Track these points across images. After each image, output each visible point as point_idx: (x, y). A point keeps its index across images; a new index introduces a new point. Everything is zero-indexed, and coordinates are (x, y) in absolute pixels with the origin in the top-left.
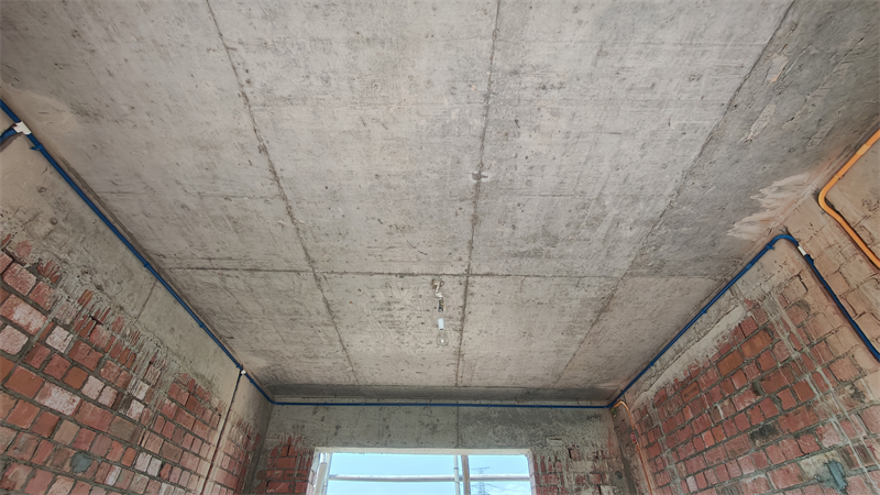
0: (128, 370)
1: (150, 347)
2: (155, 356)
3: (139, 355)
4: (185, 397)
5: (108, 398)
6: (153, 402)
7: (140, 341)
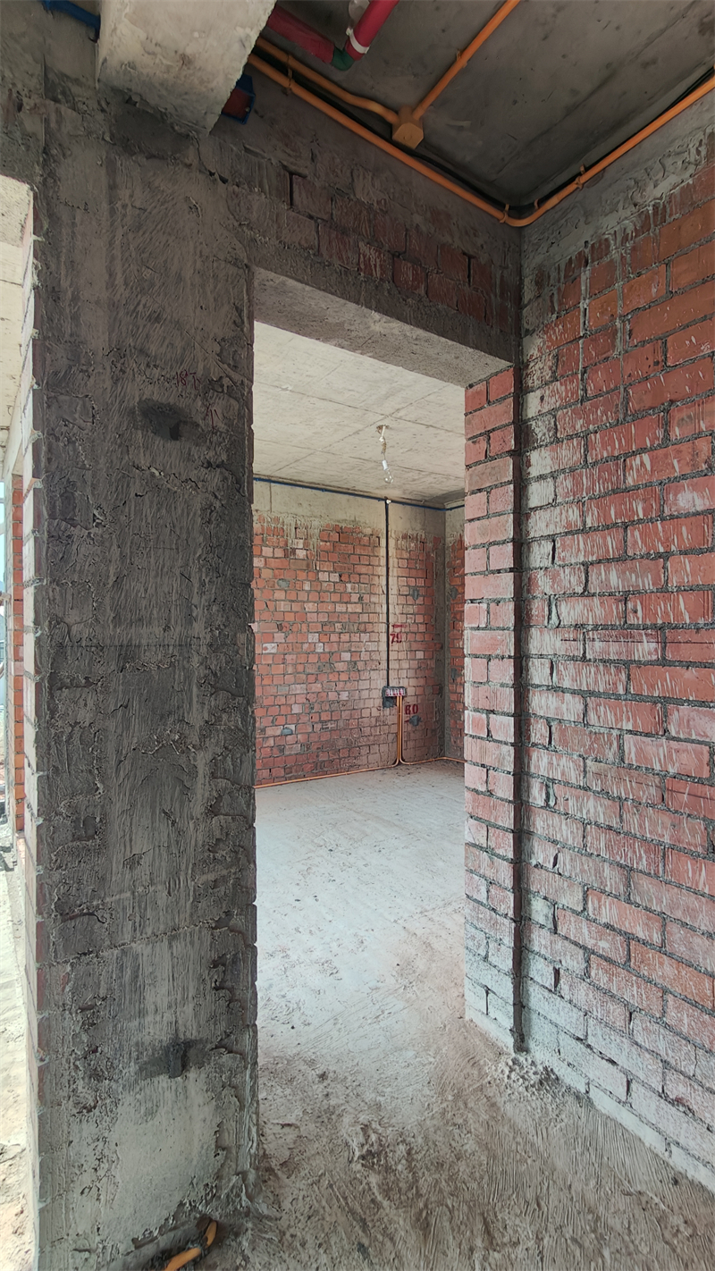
0: (283, 536)
1: (289, 520)
2: (296, 524)
3: (285, 528)
4: (335, 537)
5: (279, 553)
6: (311, 547)
7: (281, 520)
